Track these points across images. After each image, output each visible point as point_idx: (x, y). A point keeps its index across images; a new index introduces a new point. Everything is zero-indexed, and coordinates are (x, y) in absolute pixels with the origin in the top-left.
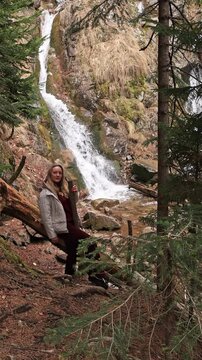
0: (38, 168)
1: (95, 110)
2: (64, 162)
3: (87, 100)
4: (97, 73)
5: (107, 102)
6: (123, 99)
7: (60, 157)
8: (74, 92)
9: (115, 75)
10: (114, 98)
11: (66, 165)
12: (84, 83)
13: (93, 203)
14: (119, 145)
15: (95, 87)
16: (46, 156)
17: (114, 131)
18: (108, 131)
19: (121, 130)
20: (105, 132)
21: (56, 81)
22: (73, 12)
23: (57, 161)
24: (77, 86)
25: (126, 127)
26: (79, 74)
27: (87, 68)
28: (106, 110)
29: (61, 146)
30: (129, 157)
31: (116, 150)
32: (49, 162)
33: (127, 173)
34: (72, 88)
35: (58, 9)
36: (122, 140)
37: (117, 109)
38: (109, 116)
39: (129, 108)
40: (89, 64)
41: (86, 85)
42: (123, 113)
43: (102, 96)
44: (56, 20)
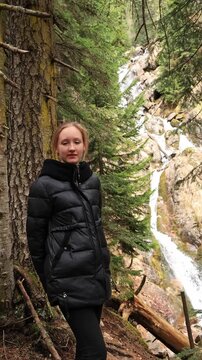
0: (152, 295)
1: (199, 245)
3: (192, 236)
7: (171, 285)
8: (180, 230)
11: (176, 293)
16: (159, 284)
22: (176, 169)
23: (168, 289)
24: (183, 225)
27: (189, 211)
32: (161, 289)
35: (163, 167)
40: (191, 207)
44: (163, 175)
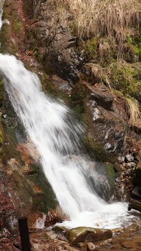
2: (23, 163)
4: (81, 22)
5: (95, 68)
6: (121, 64)
9: (109, 25)
10: (107, 62)
12: (59, 37)
13: (68, 234)
14: (113, 137)
15: (76, 44)
17: (106, 114)
18: (96, 114)
19: (117, 113)
20: (92, 116)
21: (15, 33)
25: (126, 108)
26: (51, 23)
28: (94, 80)
29: (18, 136)
30: (129, 157)
31: (109, 146)
33: (126, 184)
34: (40, 45)
36: (119, 129)
37: (111, 79)
38: (98, 90)
39: (130, 78)
41: (62, 39)
42: (121, 85)
43: (88, 58)
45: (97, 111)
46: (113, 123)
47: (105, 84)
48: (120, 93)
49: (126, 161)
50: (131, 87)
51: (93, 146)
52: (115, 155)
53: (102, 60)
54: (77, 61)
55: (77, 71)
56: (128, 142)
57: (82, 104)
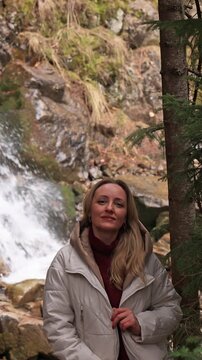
5: (35, 40)
6: (73, 30)
10: (52, 29)
14: (68, 143)
17: (56, 108)
18: (41, 109)
19: (72, 107)
20: (34, 113)
25: (85, 97)
28: (33, 58)
30: (95, 172)
31: (63, 156)
36: (77, 131)
37: (60, 54)
38: (40, 72)
39: (88, 52)
42: (75, 64)
43: (22, 26)
45: (41, 105)
46: (68, 123)
47: (51, 62)
48: (75, 76)
49: (91, 178)
50: (90, 65)
51: (39, 158)
52: (73, 170)
53: (43, 26)
54: (5, 30)
55: (6, 46)
56: (91, 150)
57: (17, 95)
